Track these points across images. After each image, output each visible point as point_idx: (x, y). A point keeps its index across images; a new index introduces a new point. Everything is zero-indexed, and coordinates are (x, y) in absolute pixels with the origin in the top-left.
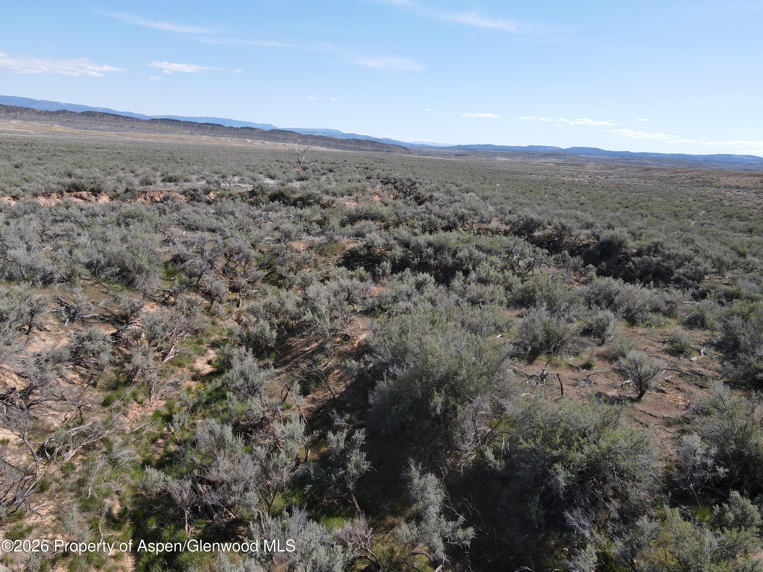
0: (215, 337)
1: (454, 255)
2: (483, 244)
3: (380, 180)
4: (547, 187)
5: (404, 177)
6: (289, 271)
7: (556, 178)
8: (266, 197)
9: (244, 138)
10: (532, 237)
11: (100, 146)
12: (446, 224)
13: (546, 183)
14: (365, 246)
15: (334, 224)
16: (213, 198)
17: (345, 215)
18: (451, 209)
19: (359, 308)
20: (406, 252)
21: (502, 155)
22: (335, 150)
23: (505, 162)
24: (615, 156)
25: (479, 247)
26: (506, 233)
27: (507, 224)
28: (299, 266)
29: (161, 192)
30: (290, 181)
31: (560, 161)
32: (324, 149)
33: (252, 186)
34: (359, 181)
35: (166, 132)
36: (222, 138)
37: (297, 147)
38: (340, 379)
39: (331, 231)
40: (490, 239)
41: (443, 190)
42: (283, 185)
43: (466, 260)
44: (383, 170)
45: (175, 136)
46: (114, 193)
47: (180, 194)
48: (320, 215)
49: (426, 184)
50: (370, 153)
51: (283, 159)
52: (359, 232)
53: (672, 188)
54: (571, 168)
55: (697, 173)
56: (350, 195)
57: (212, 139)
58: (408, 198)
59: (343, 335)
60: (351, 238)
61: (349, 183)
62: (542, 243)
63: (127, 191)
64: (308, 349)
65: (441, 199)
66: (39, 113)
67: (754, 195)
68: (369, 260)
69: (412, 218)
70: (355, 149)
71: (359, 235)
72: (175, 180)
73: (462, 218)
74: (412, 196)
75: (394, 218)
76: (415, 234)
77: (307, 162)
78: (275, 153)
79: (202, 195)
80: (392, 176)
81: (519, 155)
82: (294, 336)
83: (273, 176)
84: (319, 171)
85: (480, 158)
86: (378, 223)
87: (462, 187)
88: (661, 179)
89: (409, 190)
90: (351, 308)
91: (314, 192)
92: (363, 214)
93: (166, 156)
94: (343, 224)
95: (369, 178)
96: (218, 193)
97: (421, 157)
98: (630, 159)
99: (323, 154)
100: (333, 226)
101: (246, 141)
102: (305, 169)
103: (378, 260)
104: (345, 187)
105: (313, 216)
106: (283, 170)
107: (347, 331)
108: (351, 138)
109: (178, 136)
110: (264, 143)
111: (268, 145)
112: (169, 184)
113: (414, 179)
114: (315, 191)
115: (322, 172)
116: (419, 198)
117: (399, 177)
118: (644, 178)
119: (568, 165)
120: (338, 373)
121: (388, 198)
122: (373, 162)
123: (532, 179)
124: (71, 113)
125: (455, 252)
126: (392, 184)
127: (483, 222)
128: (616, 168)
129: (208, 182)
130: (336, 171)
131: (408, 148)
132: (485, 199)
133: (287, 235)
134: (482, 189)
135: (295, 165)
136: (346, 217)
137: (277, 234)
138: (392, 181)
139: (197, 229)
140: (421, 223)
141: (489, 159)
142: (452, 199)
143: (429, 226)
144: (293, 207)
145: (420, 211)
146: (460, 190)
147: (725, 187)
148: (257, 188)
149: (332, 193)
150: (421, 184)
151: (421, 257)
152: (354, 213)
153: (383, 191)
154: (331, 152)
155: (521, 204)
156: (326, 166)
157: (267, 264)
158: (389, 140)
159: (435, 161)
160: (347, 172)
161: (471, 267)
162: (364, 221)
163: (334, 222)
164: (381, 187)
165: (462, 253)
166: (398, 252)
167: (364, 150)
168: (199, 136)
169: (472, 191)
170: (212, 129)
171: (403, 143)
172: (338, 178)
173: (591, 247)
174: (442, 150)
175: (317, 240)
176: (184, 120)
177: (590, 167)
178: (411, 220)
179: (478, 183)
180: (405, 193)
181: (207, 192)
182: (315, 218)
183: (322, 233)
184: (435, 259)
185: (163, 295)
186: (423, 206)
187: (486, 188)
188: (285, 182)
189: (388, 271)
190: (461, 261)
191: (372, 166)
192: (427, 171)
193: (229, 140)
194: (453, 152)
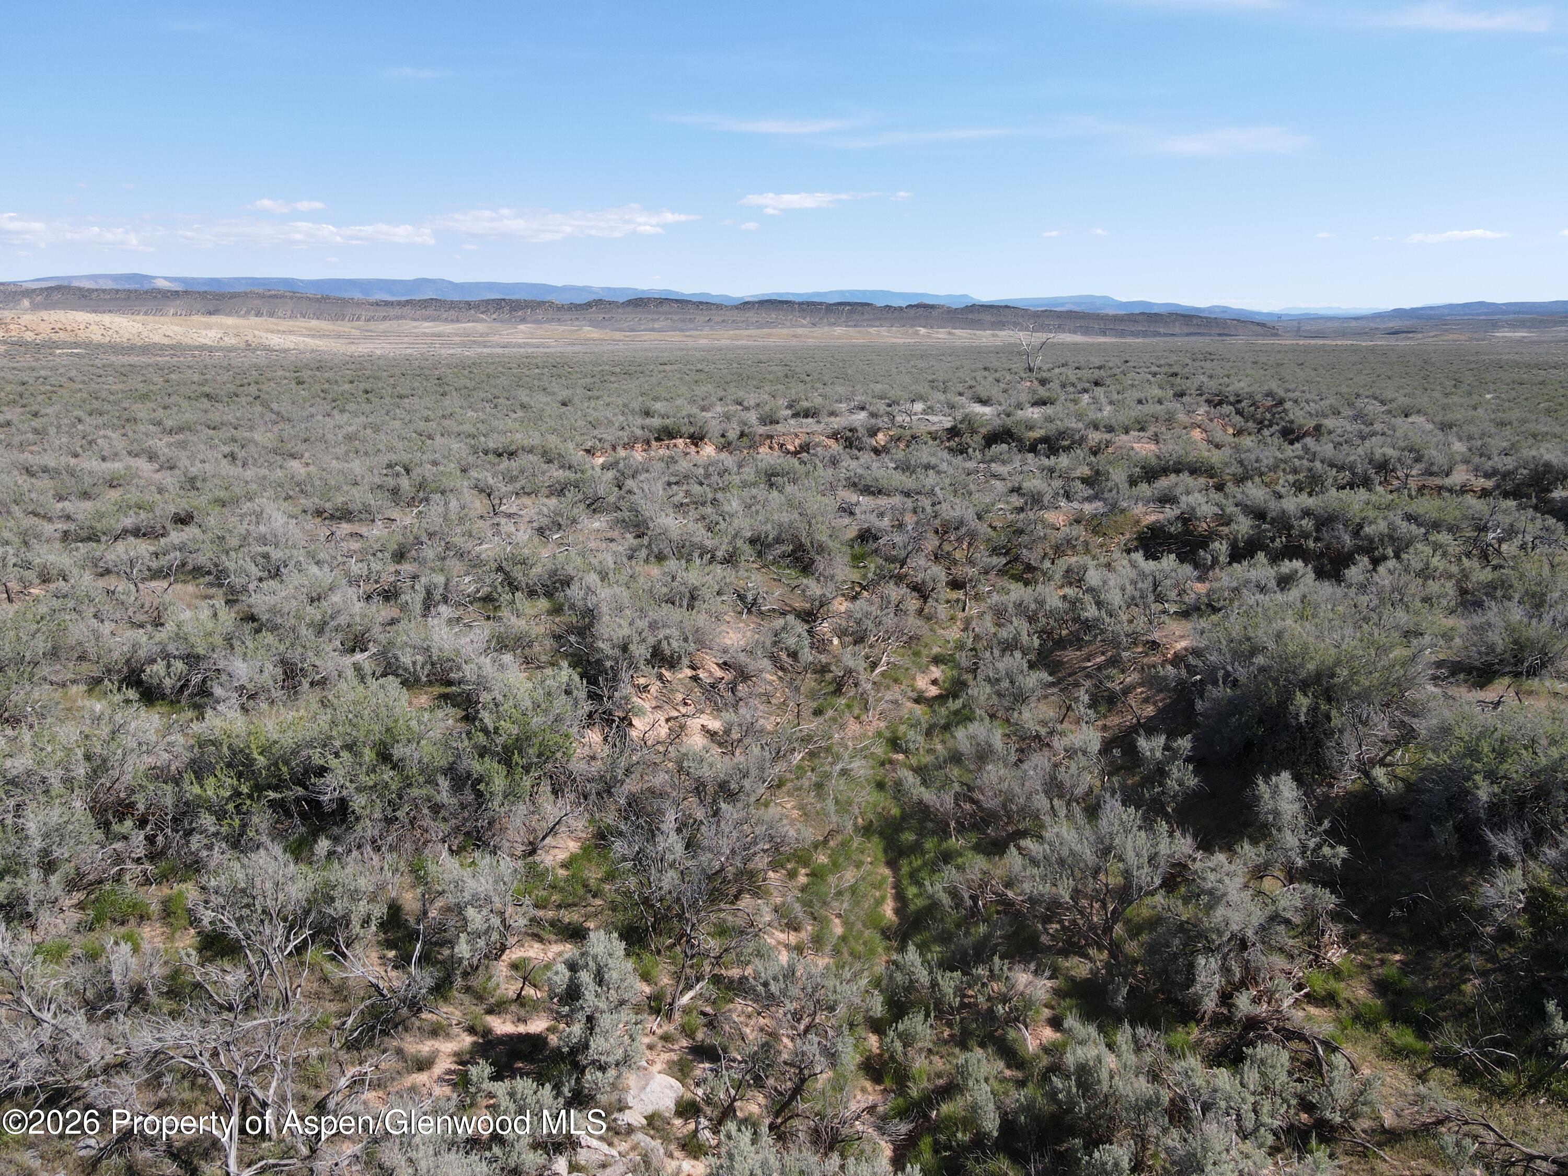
0: (936, 650)
1: (1357, 532)
2: (1421, 511)
3: (1204, 397)
5: (1258, 392)
6: (1044, 558)
8: (978, 438)
9: (913, 326)
10: (1547, 501)
11: (666, 360)
12: (1347, 479)
14: (1178, 518)
15: (1117, 480)
16: (883, 443)
17: (1135, 466)
18: (1360, 450)
19: (1173, 608)
20: (1259, 527)
21: (1514, 325)
22: (1102, 339)
23: (1520, 341)
25: (1410, 518)
26: (1485, 493)
27: (1487, 476)
28: (1059, 550)
29: (796, 435)
30: (1020, 406)
32: (1079, 338)
33: (950, 418)
34: (1160, 402)
35: (768, 325)
36: (871, 330)
37: (1024, 338)
38: (1146, 701)
39: (1114, 492)
40: (1438, 502)
41: (1350, 412)
42: (1009, 415)
43: (1382, 540)
44: (1211, 377)
45: (785, 331)
46: (722, 440)
47: (828, 437)
48: (1086, 468)
49: (1307, 402)
50: (1179, 341)
51: (996, 364)
52: (1165, 495)
56: (1142, 429)
57: (852, 331)
58: (1266, 432)
59: (1148, 642)
60: (1151, 505)
61: (1140, 407)
63: (742, 435)
64: (1089, 664)
65: (1339, 431)
66: (560, 308)
68: (1185, 544)
69: (1274, 468)
70: (1145, 334)
71: (1166, 499)
72: (814, 414)
73: (1383, 467)
74: (1275, 427)
75: (1236, 469)
76: (1280, 497)
77: (1045, 367)
78: (979, 352)
79: (864, 439)
80: (1230, 388)
81: (1556, 323)
82: (1065, 648)
83: (985, 398)
84: (1073, 385)
85: (1452, 337)
86: (1202, 480)
87: (1394, 405)
89: (1268, 416)
90: (1161, 607)
91: (1070, 425)
92: (1171, 463)
93: (780, 371)
94: (1133, 482)
95: (1180, 395)
96: (891, 433)
97: (1301, 342)
99: (1076, 348)
100: (1117, 485)
101: (917, 333)
102: (1043, 382)
103: (1204, 542)
104: (1133, 414)
105: (1075, 469)
106: (1002, 385)
107: (1156, 636)
108: (1137, 312)
109: (790, 331)
110: (953, 334)
111: (961, 338)
112: (804, 420)
113: (1281, 393)
114: (1073, 424)
115: (1080, 386)
116: (1292, 432)
117: (1247, 390)
120: (1142, 693)
121: (1221, 432)
122: (1187, 361)
124: (610, 303)
125: (1360, 526)
126: (1231, 404)
127: (1431, 474)
129: (873, 415)
130: (1108, 383)
131: (1270, 324)
132: (1445, 427)
133: (1036, 500)
134: (1445, 408)
135: (1024, 375)
136: (1138, 469)
137: (1016, 501)
138: (1232, 399)
139: (880, 492)
140: (1291, 478)
141: (1477, 336)
142: (1367, 430)
143: (1310, 483)
144: (1031, 455)
145: (1292, 454)
146: (1389, 412)
148: (961, 422)
149: (1105, 427)
150: (1296, 401)
151: (1289, 536)
152: (1154, 461)
153: (1211, 420)
154: (1093, 344)
155: (1535, 436)
156: (1086, 374)
157: (1003, 548)
158: (1225, 310)
159: (1335, 349)
160: (1133, 386)
161: (1390, 552)
162: (1173, 476)
163: (1118, 476)
164: (1208, 413)
165: (1373, 527)
166: (1243, 526)
167: (1165, 335)
168: (826, 329)
169: (1419, 412)
170: (851, 312)
172: (1115, 397)
174: (1353, 324)
175: (1088, 508)
178: (1272, 474)
179: (1437, 394)
180: (1261, 422)
181: (873, 433)
182: (1078, 473)
183: (1096, 497)
184: (1317, 539)
186: (1297, 446)
187: (1454, 404)
188: (1012, 409)
189: (1223, 559)
190: (1372, 541)
191: (1187, 370)
192: (1313, 373)
193: (883, 331)
194: (1383, 326)
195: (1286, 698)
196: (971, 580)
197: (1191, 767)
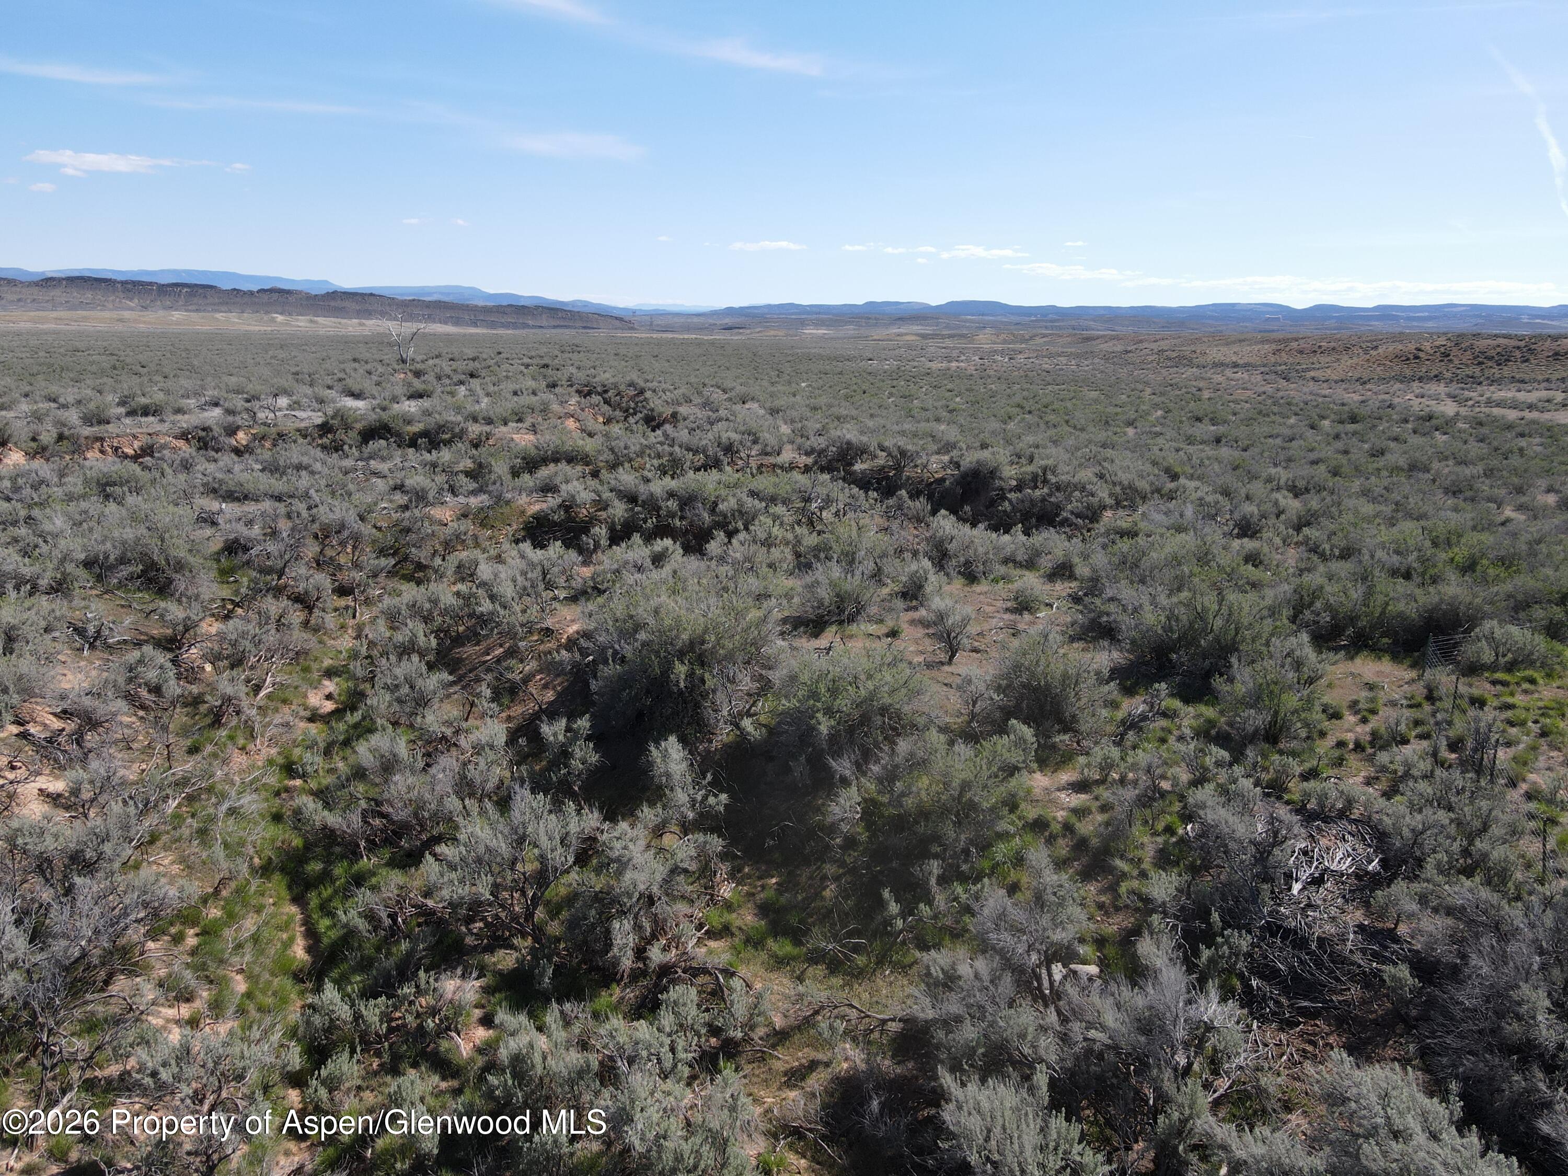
0: (327, 662)
1: (713, 509)
2: (761, 487)
3: (575, 388)
4: (895, 383)
5: (622, 380)
6: (434, 555)
7: (916, 364)
8: (353, 434)
9: (267, 312)
10: (852, 473)
12: (701, 461)
13: (895, 375)
14: (560, 506)
15: (500, 472)
16: (244, 443)
17: (516, 457)
18: (710, 435)
19: (562, 594)
20: (632, 509)
21: (819, 323)
22: (473, 330)
23: (823, 337)
24: (1030, 315)
25: (753, 494)
26: (807, 469)
27: (807, 454)
28: (449, 546)
29: (135, 437)
30: (395, 399)
31: (928, 330)
32: (450, 329)
33: (320, 414)
34: (534, 393)
35: (82, 305)
36: (219, 316)
37: (393, 327)
38: (545, 687)
39: (498, 484)
40: (773, 479)
41: (697, 400)
42: (384, 409)
43: (733, 515)
44: (579, 368)
45: (107, 314)
46: (34, 445)
47: (176, 438)
48: (469, 461)
49: (664, 391)
50: (548, 334)
51: (367, 356)
52: (547, 485)
53: (1123, 372)
54: (948, 343)
55: (1174, 342)
56: (520, 420)
57: (194, 316)
58: (632, 420)
59: (542, 629)
60: (535, 495)
61: (516, 398)
62: (869, 482)
63: (61, 437)
64: (489, 658)
65: (692, 418)
67: (1259, 377)
68: (569, 530)
69: (641, 454)
70: (514, 326)
71: (548, 489)
72: (155, 411)
73: (729, 449)
74: (639, 415)
75: (607, 456)
76: (647, 481)
77: (418, 359)
78: (346, 342)
79: (221, 439)
80: (597, 379)
81: (850, 323)
82: (463, 645)
83: (357, 392)
84: (449, 377)
85: (772, 333)
86: (579, 468)
87: (733, 394)
88: (1106, 358)
89: (632, 405)
90: (551, 594)
91: (449, 419)
92: (549, 453)
93: (106, 362)
94: (515, 473)
95: (552, 386)
96: (253, 431)
97: (655, 336)
98: (1057, 321)
99: (449, 339)
100: (500, 477)
101: (273, 320)
102: (418, 374)
103: (585, 527)
104: (509, 406)
105: (458, 463)
106: (375, 378)
107: (549, 623)
108: (505, 303)
109: (115, 314)
110: (316, 322)
111: (325, 326)
112: (143, 419)
113: (642, 383)
114: (452, 417)
115: (456, 378)
116: (653, 419)
117: (612, 380)
118: (1077, 356)
119: (943, 337)
120: (541, 679)
121: (592, 421)
122: (557, 353)
123: (870, 369)
125: (715, 504)
126: (599, 394)
127: (767, 454)
128: (1031, 338)
129: (230, 412)
130: (483, 375)
131: (627, 319)
132: (774, 412)
133: (420, 497)
134: (772, 395)
135: (397, 367)
136: (519, 460)
137: (400, 499)
138: (599, 389)
139: (246, 497)
140: (656, 462)
141: (791, 332)
142: (714, 416)
143: (672, 467)
144: (411, 451)
145: (655, 441)
146: (730, 399)
147: (1215, 365)
148: (332, 418)
149: (484, 419)
150: (654, 391)
151: (659, 516)
152: (533, 452)
153: (583, 410)
154: (465, 335)
155: (838, 419)
156: (461, 365)
157: (391, 548)
158: (586, 304)
159: (684, 342)
160: (507, 377)
161: (740, 525)
162: (552, 465)
163: (501, 468)
164: (579, 403)
165: (726, 504)
166: (619, 510)
167: (534, 327)
168: (161, 313)
169: (753, 399)
170: (190, 295)
171: (615, 308)
172: (491, 389)
173: (947, 482)
174: (695, 320)
175: (474, 502)
176: (124, 279)
177: (985, 340)
178: (639, 459)
179: (765, 383)
180: (627, 411)
181: (232, 431)
182: (461, 467)
183: (480, 490)
184: (682, 518)
185: (224, 607)
186: (659, 432)
187: (779, 392)
188: (387, 402)
189: (604, 542)
190: (725, 516)
191: (556, 361)
192: (667, 364)
193: (234, 317)
194: (718, 322)
195: (667, 668)
196: (359, 585)
197: (591, 745)
